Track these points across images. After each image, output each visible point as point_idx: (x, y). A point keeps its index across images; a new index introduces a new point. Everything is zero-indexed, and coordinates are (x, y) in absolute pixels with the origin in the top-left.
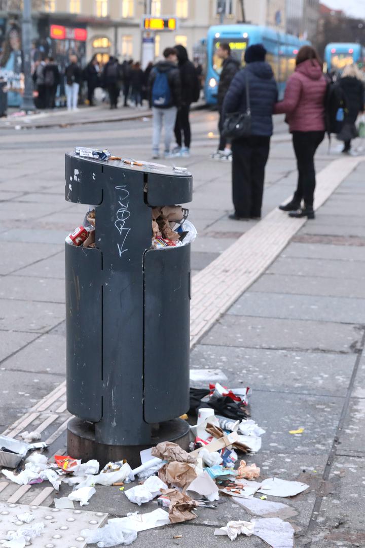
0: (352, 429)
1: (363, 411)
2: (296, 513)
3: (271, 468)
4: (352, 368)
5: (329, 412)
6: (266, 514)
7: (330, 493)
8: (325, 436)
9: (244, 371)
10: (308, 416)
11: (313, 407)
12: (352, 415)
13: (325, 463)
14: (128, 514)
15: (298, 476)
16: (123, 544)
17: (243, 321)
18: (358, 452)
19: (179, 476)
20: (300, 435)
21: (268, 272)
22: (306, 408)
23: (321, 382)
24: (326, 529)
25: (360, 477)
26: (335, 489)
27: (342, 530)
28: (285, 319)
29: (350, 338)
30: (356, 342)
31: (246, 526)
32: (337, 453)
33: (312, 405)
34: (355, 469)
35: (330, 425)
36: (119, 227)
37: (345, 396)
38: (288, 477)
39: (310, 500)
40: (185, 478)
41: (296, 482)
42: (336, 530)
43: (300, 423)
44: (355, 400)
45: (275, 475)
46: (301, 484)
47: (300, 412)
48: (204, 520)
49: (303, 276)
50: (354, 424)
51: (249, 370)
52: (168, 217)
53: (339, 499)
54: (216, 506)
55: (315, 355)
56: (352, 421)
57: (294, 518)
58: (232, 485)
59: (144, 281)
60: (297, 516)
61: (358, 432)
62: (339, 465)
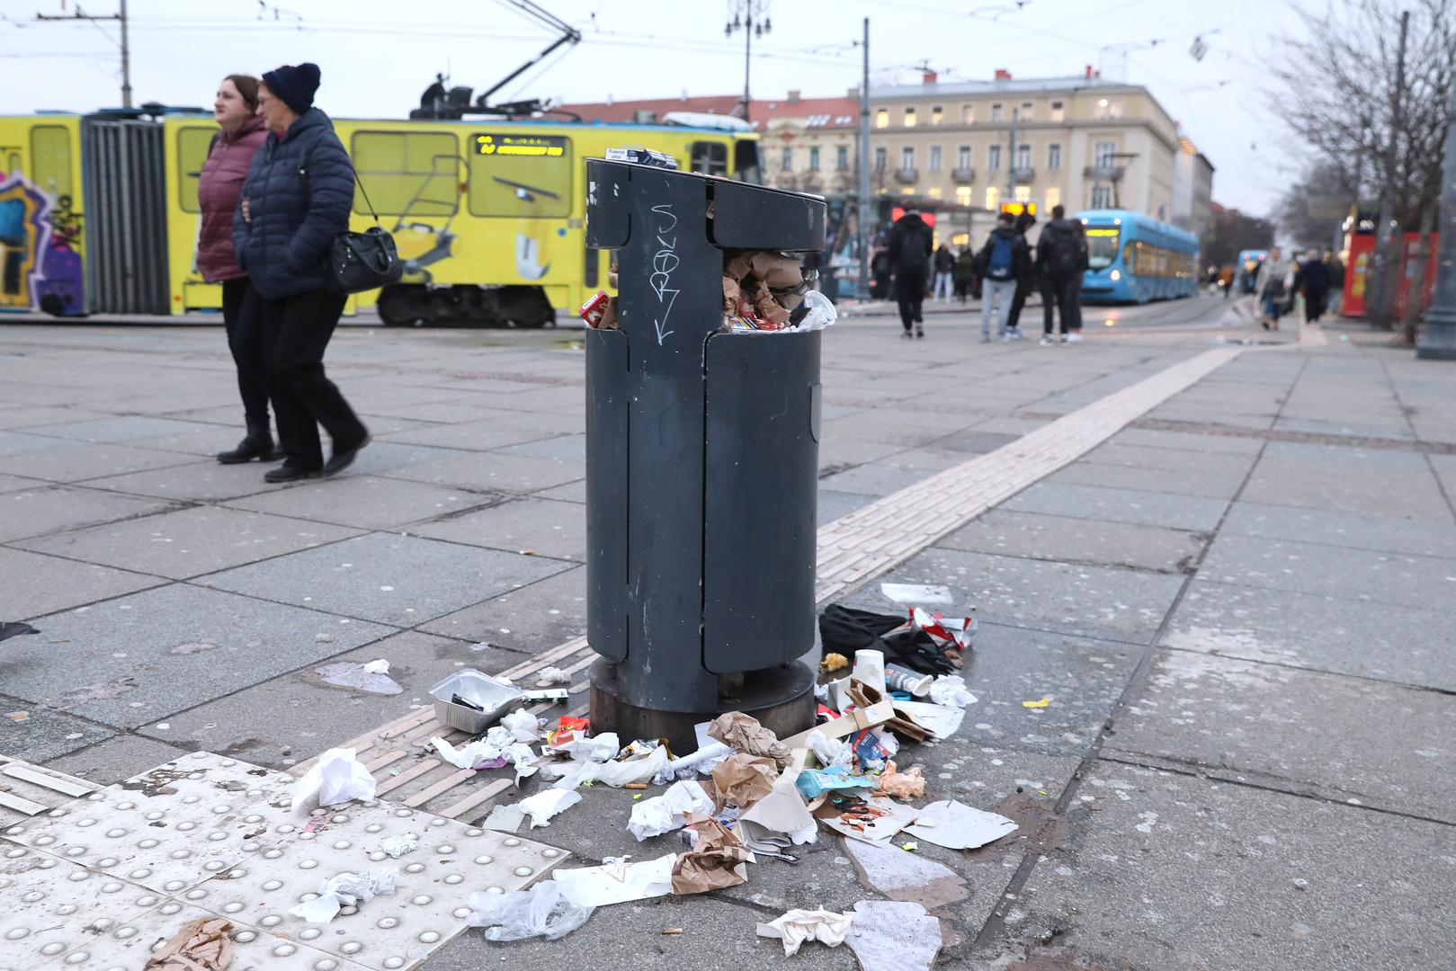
0: (1144, 707)
1: (1174, 673)
2: (965, 893)
3: (957, 777)
4: (1173, 598)
5: (1110, 670)
6: (897, 890)
7: (1057, 848)
8: (1088, 716)
9: (987, 592)
10: (1070, 675)
11: (1084, 659)
12: (1151, 678)
13: (1071, 775)
14: (605, 860)
15: (1005, 800)
16: (543, 937)
17: (1017, 518)
18: (1144, 755)
19: (737, 786)
20: (1042, 711)
21: (1082, 460)
22: (1071, 660)
23: (1111, 617)
24: (1020, 944)
25: (1135, 813)
26: (1073, 838)
27: (1056, 951)
28: (1085, 519)
29: (1181, 551)
30: (1190, 557)
31: (828, 924)
32: (1101, 755)
33: (1084, 655)
34: (1129, 793)
35: (1104, 696)
36: (659, 287)
37: (1147, 643)
38: (984, 802)
39: (1009, 862)
40: (746, 793)
41: (994, 815)
42: (1041, 951)
43: (1048, 688)
44: (1165, 651)
45: (960, 794)
46: (1002, 819)
47: (1058, 667)
48: (756, 892)
49: (1132, 467)
50: (1151, 695)
51: (995, 591)
52: (767, 276)
53: (1074, 864)
54: (798, 859)
55: (1114, 573)
56: (1148, 690)
57: (955, 906)
58: (859, 809)
59: (705, 395)
60: (965, 901)
61: (1154, 712)
62: (1097, 783)
